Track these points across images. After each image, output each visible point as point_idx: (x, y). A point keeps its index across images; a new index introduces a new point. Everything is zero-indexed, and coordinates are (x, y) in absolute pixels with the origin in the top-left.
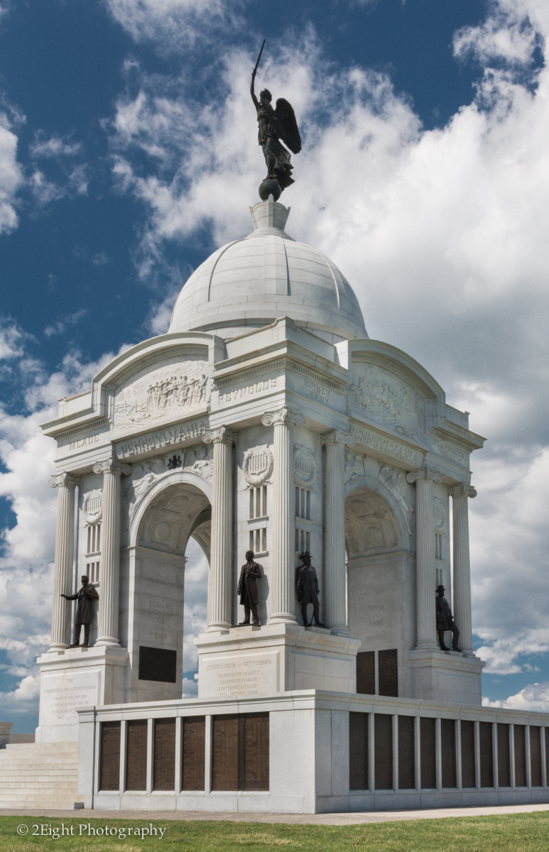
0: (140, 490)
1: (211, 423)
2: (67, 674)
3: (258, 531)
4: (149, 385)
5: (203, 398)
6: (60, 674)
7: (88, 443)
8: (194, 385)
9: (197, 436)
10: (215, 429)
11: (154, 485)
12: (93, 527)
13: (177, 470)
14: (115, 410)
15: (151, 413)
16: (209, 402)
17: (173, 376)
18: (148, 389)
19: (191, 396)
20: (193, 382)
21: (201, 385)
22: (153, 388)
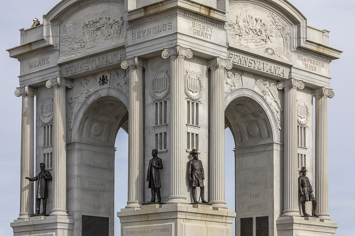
0: (80, 99)
1: (128, 54)
3: (161, 134)
4: (84, 22)
7: (42, 64)
8: (115, 24)
9: (118, 63)
10: (130, 59)
11: (90, 96)
12: (47, 126)
13: (106, 86)
14: (60, 40)
15: (85, 44)
16: (126, 38)
17: (101, 17)
18: (83, 25)
19: (113, 33)
20: (114, 22)
21: (119, 25)
22: (86, 25)
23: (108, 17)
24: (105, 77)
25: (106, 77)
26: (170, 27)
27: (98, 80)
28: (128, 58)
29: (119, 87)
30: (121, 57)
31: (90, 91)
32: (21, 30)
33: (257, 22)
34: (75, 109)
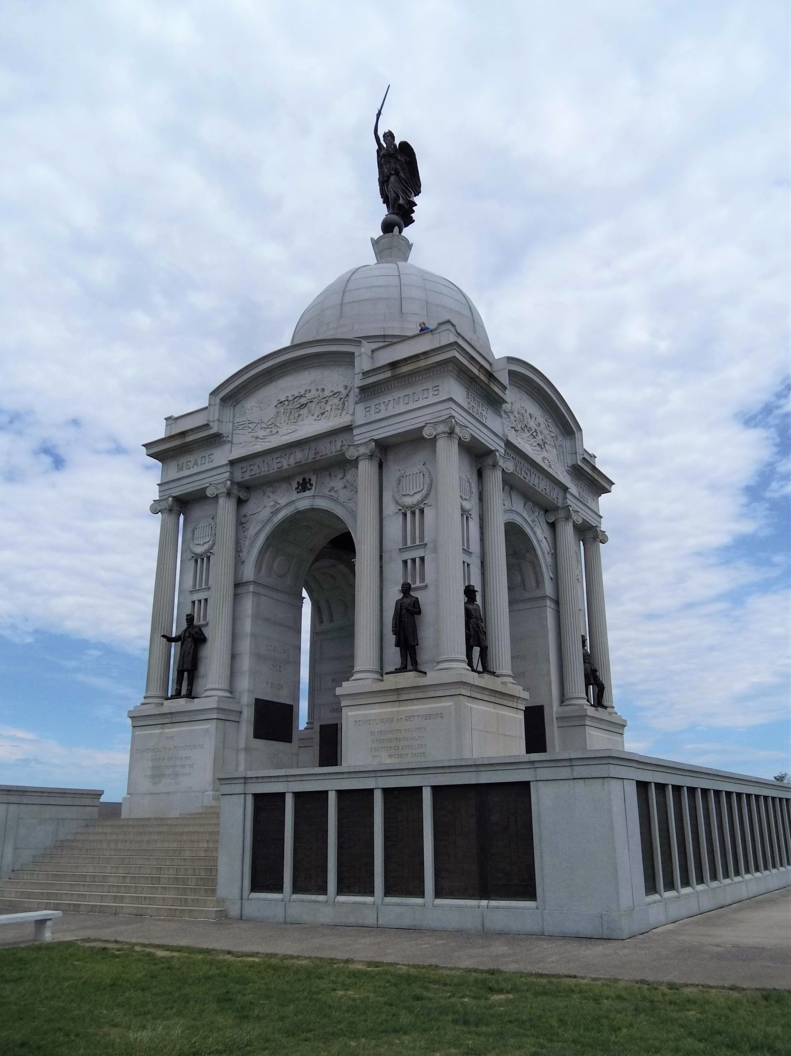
0: (260, 516)
1: (356, 438)
2: (167, 730)
3: (414, 560)
4: (277, 399)
5: (344, 412)
6: (157, 731)
7: (199, 463)
8: (333, 397)
9: (335, 454)
10: (361, 444)
11: (278, 511)
12: (201, 558)
13: (307, 493)
14: (235, 428)
15: (279, 430)
16: (353, 414)
17: (308, 388)
18: (276, 403)
19: (329, 410)
20: (332, 394)
21: (342, 397)
22: (281, 402)
23: (320, 387)
24: (307, 480)
25: (310, 480)
26: (436, 392)
27: (295, 485)
28: (356, 443)
29: (332, 493)
30: (342, 444)
31: (279, 502)
32: (166, 419)
33: (531, 418)
34: (252, 530)
